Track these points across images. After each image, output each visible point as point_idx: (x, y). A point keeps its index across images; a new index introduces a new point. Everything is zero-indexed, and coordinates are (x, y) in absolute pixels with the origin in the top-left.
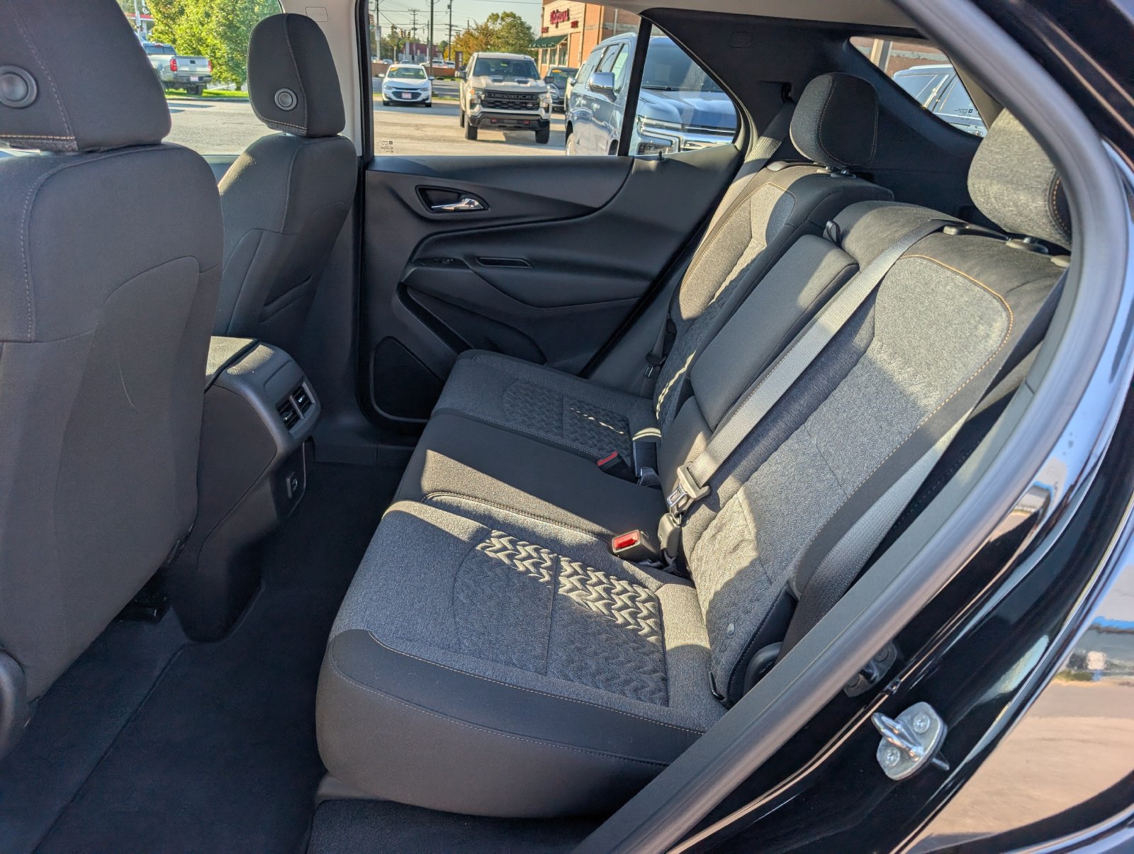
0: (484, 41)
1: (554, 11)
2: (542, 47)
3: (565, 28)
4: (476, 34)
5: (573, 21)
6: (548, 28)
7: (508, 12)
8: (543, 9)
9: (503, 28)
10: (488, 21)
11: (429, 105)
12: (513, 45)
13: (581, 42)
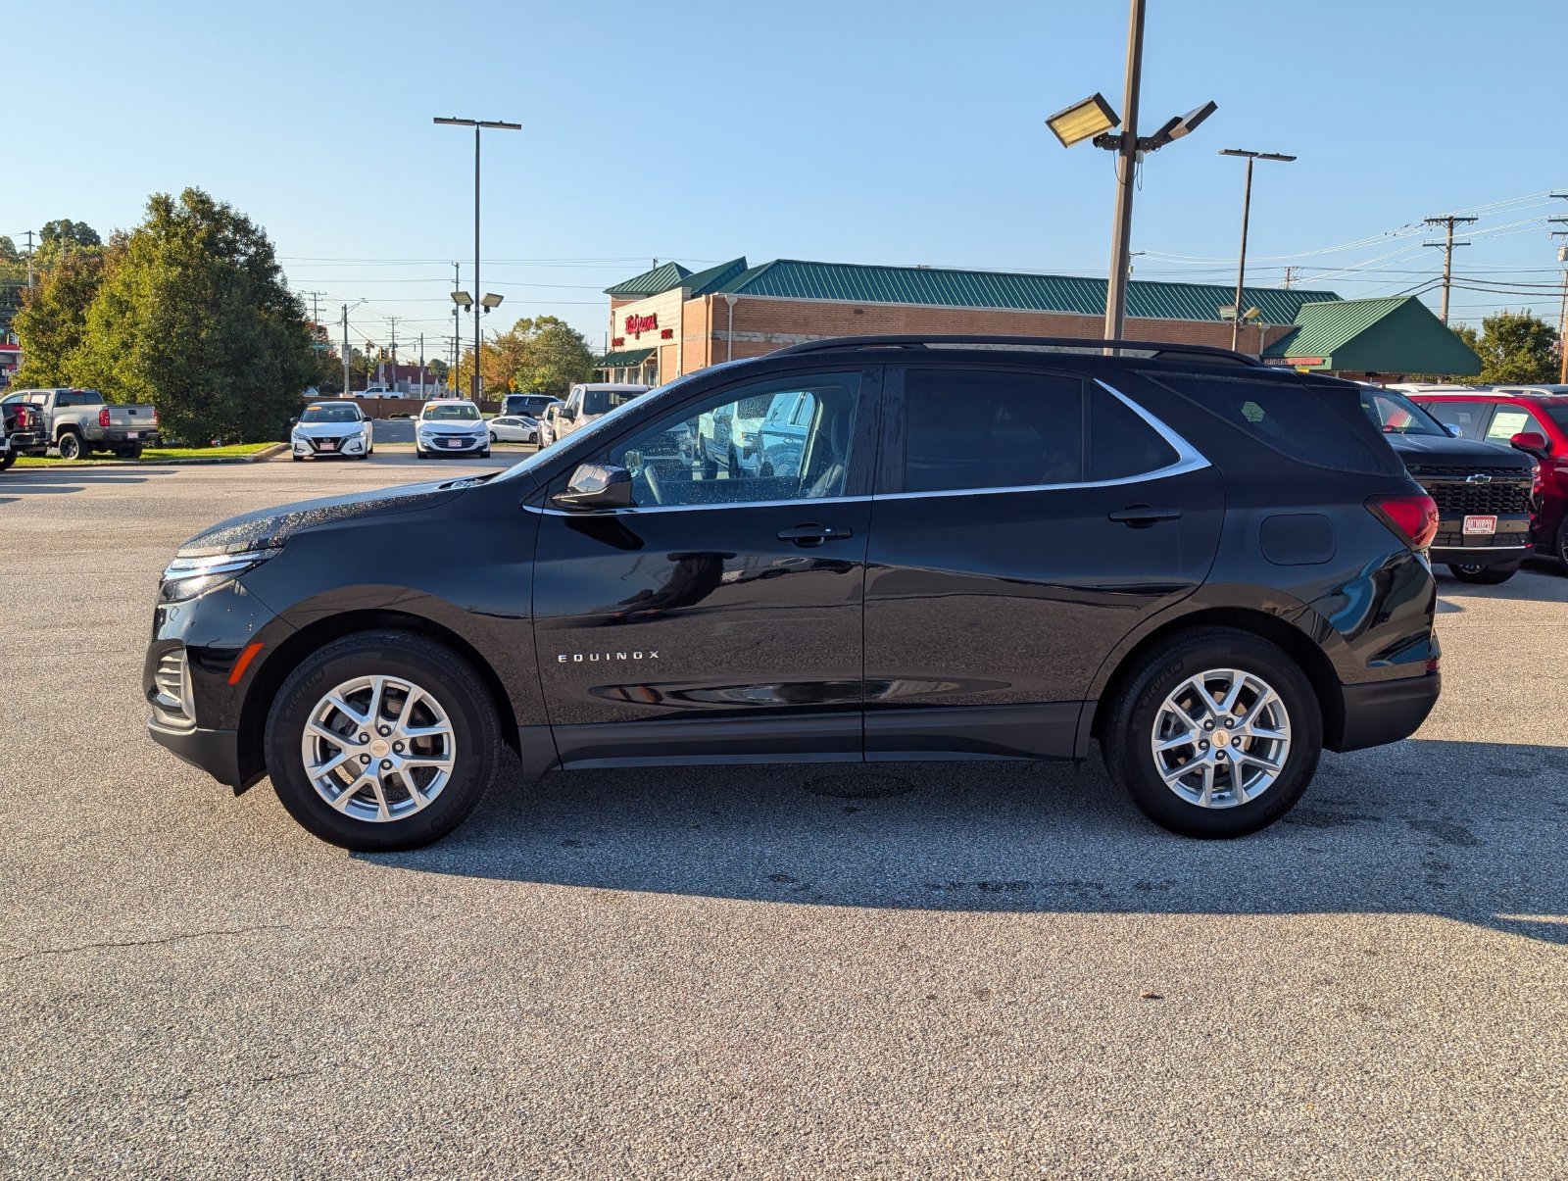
0: (511, 359)
1: (632, 317)
2: (615, 366)
3: (650, 339)
4: (498, 348)
5: (664, 329)
6: (623, 339)
7: (546, 315)
8: (614, 313)
9: (539, 338)
10: (515, 329)
11: (487, 455)
12: (556, 362)
13: (679, 358)
